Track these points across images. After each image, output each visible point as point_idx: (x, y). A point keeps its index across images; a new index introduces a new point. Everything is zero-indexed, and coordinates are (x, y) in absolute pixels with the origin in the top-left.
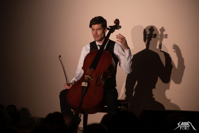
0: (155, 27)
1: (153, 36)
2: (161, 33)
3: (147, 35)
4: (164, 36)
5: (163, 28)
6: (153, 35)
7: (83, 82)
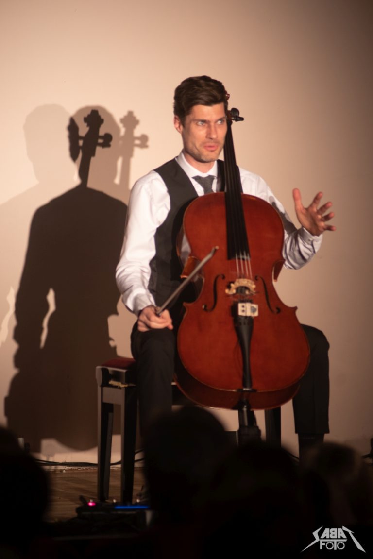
0: (104, 110)
1: (100, 141)
2: (127, 132)
3: (81, 138)
4: (137, 142)
5: (130, 114)
6: (101, 137)
7: (244, 304)
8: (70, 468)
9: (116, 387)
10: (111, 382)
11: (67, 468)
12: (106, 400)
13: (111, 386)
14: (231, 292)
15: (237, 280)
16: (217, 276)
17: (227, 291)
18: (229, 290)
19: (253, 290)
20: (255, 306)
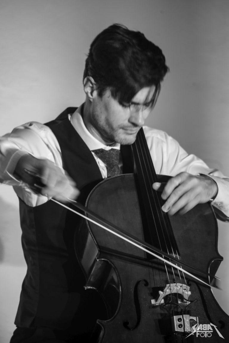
7: (181, 317)
14: (158, 303)
15: (168, 285)
16: (138, 283)
17: (153, 302)
18: (156, 301)
19: (186, 297)
20: (194, 318)
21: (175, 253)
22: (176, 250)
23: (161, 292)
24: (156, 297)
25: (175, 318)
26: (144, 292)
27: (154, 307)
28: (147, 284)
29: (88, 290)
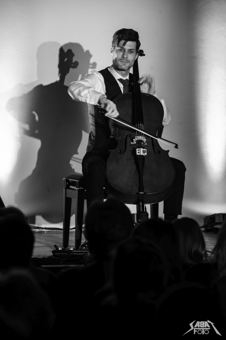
7: (139, 149)
8: (48, 230)
9: (73, 189)
10: (71, 187)
11: (47, 230)
12: (67, 196)
13: (71, 189)
14: (133, 143)
15: (136, 137)
16: (127, 136)
17: (132, 143)
18: (133, 142)
19: (145, 142)
20: (145, 150)
21: (142, 124)
22: (143, 123)
23: (134, 139)
24: (133, 141)
25: (137, 149)
26: (129, 139)
27: (132, 145)
28: (130, 136)
29: (112, 138)
